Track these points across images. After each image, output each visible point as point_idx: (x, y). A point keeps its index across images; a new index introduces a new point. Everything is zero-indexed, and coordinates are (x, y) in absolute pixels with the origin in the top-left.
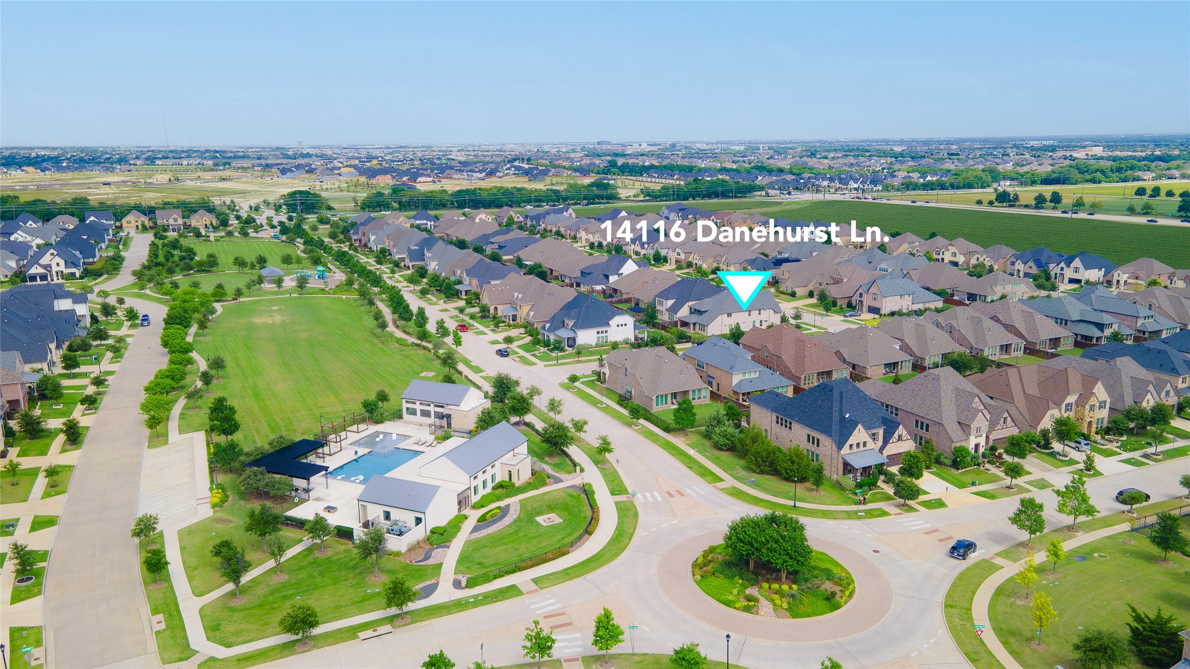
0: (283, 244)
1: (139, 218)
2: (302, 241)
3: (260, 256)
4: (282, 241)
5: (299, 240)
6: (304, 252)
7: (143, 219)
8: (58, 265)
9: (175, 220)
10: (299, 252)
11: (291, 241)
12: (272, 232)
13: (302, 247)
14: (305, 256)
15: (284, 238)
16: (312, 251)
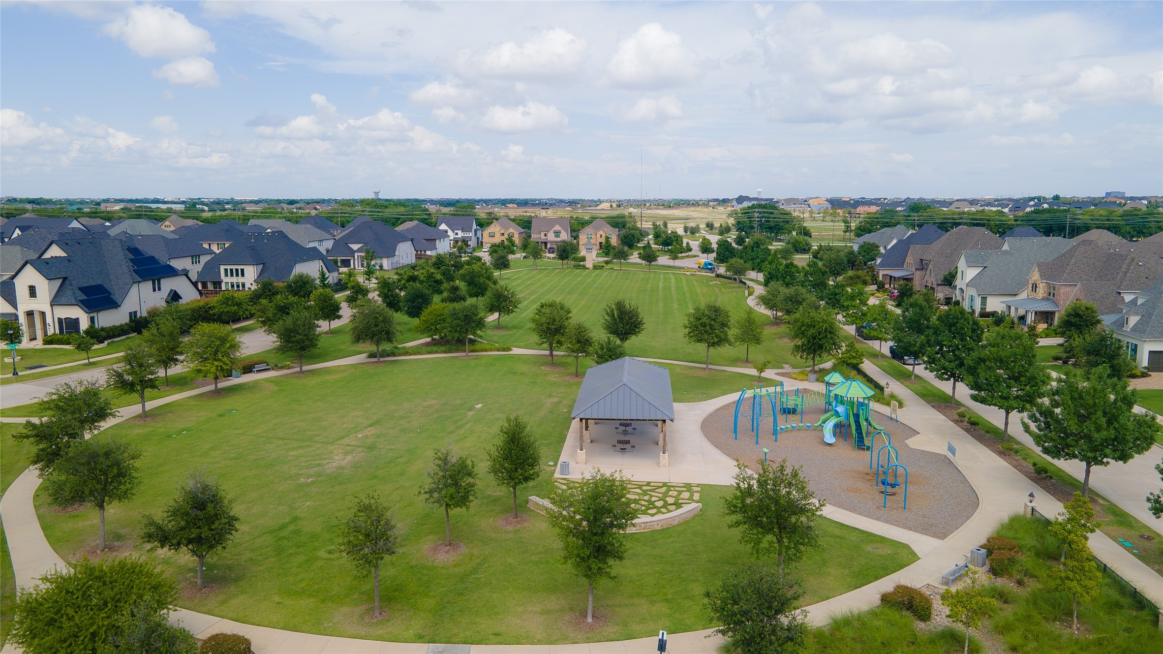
0: (718, 282)
1: (507, 229)
2: (761, 277)
3: (620, 305)
4: (718, 276)
5: (752, 274)
6: (766, 301)
7: (511, 230)
8: (32, 291)
9: (557, 234)
10: (751, 302)
11: (737, 276)
12: (704, 259)
13: (760, 290)
14: (768, 313)
15: (722, 270)
16: (795, 301)
